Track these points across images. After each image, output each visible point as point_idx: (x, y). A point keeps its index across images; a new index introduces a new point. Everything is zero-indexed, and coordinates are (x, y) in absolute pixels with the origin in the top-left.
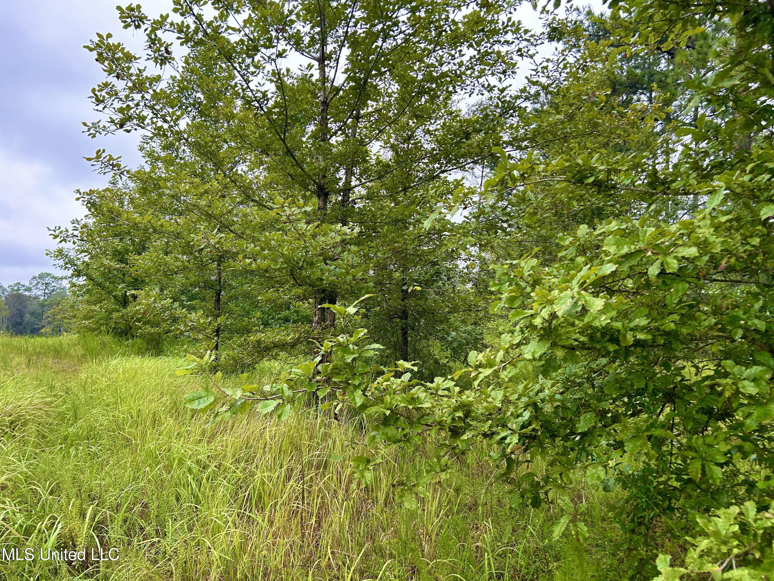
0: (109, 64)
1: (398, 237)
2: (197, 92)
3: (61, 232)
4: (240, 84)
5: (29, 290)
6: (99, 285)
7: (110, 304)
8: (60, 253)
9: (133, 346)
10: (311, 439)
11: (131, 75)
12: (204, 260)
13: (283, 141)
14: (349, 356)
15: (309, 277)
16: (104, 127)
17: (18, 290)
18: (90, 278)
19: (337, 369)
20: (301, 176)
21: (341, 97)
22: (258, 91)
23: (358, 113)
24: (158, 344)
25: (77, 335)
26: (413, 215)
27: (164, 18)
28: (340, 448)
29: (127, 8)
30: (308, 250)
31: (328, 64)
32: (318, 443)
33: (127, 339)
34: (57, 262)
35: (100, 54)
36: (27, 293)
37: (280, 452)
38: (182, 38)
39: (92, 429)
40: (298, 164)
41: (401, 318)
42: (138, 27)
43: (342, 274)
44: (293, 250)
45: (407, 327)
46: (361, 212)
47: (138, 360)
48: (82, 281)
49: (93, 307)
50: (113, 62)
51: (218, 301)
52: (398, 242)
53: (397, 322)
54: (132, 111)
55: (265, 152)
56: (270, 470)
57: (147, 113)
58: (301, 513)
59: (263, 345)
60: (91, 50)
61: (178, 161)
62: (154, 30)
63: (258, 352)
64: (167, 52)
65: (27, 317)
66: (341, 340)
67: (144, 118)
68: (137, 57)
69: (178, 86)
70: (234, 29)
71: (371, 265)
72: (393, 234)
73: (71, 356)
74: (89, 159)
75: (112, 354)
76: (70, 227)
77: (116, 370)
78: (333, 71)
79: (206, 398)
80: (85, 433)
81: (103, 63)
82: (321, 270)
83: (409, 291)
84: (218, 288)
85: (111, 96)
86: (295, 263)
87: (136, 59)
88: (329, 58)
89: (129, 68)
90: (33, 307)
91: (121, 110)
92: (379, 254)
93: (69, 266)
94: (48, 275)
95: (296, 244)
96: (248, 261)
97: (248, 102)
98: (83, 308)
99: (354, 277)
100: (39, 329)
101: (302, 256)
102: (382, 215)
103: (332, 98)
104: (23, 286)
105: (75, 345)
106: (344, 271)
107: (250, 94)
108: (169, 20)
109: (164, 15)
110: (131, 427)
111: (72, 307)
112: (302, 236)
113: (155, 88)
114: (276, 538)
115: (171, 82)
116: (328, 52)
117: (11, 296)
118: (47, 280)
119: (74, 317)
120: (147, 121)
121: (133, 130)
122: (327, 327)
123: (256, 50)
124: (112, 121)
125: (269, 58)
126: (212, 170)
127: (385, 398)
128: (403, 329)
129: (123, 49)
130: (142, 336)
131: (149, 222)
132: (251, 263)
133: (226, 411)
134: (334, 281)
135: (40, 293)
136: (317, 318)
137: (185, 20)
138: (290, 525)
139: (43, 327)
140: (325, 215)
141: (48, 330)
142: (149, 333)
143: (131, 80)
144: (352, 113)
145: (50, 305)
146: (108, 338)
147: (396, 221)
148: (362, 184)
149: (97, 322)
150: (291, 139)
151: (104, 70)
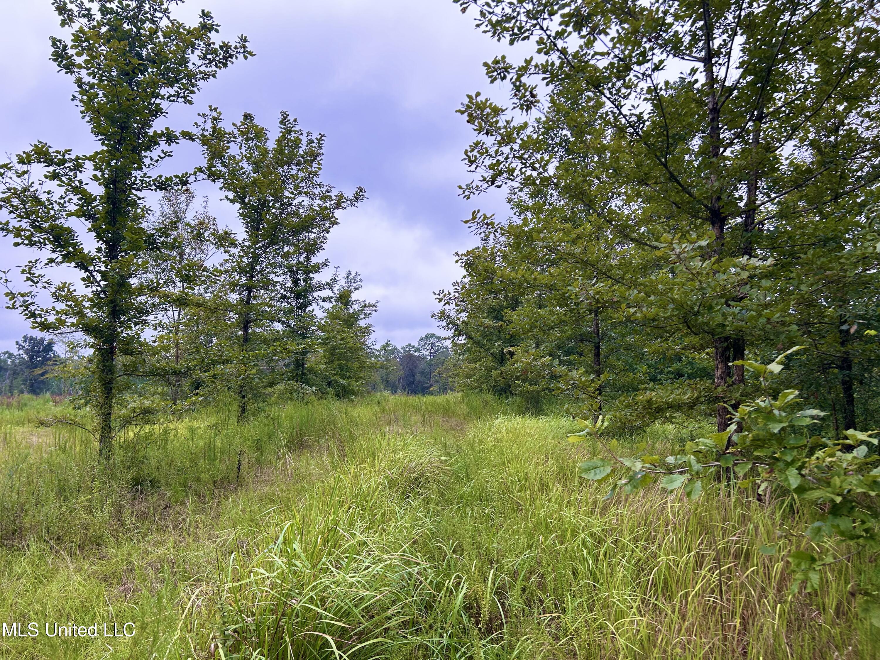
0: (479, 123)
1: (830, 262)
2: (563, 129)
3: (445, 296)
4: (612, 112)
5: (418, 350)
6: (478, 343)
7: (489, 362)
8: (443, 315)
9: (513, 404)
10: (724, 520)
11: (500, 128)
12: (582, 311)
13: (665, 165)
14: (776, 425)
15: (707, 324)
16: (477, 186)
17: (410, 351)
18: (470, 337)
19: (759, 440)
20: (689, 202)
21: (737, 97)
22: (632, 115)
23: (761, 113)
24: (537, 402)
25: (460, 394)
26: (851, 230)
27: (528, 62)
28: (765, 536)
29: (493, 63)
30: (705, 292)
31: (716, 62)
32: (734, 526)
33: (507, 398)
34: (440, 323)
35: (470, 115)
36: (417, 354)
37: (686, 532)
38: (547, 78)
39: (484, 490)
40: (684, 190)
41: (841, 368)
42: (504, 78)
43: (752, 317)
44: (686, 294)
45: (851, 379)
46: (772, 236)
47: (519, 419)
48: (461, 340)
49: (474, 366)
50: (483, 120)
51: (597, 355)
52: (832, 269)
53: (835, 374)
54: (502, 166)
55: (643, 182)
56: (676, 553)
57: (517, 164)
58: (720, 610)
59: (655, 406)
60: (462, 113)
61: (547, 207)
62: (519, 77)
63: (650, 414)
64: (533, 96)
65: (418, 376)
66: (762, 404)
67: (514, 170)
68: (504, 108)
69: (543, 127)
70: (602, 54)
71: (792, 303)
72: (822, 259)
73: (458, 415)
74: (466, 222)
75: (494, 413)
76: (452, 289)
77: (499, 430)
78: (724, 68)
79: (602, 469)
80: (478, 494)
81: (473, 124)
82: (724, 314)
83: (852, 331)
84: (597, 341)
85: (482, 154)
86: (689, 308)
87: (503, 111)
88: (718, 53)
89: (497, 122)
90: (422, 366)
91: (491, 167)
92: (803, 287)
93: (451, 326)
94: (433, 335)
95: (689, 286)
96: (632, 310)
97: (621, 131)
98: (465, 366)
99: (769, 319)
100: (428, 388)
101: (697, 299)
102: (803, 234)
103: (724, 102)
104: (413, 347)
105: (460, 403)
106: (754, 313)
107: (623, 121)
108: (533, 63)
109: (528, 59)
110: (519, 490)
111: (455, 365)
112: (696, 275)
113: (522, 136)
114: (690, 636)
115: (536, 125)
116: (715, 47)
117: (404, 357)
118: (432, 340)
119: (457, 375)
120: (517, 172)
121: (504, 185)
122: (734, 383)
123: (628, 69)
124: (484, 179)
125: (643, 74)
126: (584, 211)
127: (832, 481)
128: (844, 383)
129: (491, 104)
130: (520, 395)
131: (523, 276)
132: (635, 312)
133: (626, 484)
134: (741, 326)
135: (427, 353)
136: (719, 373)
137: (549, 59)
138: (707, 623)
139: (432, 385)
140: (723, 245)
141: (436, 388)
142: (528, 392)
143: (499, 134)
144: (753, 115)
145: (436, 365)
146: (489, 396)
147: (826, 241)
148: (772, 200)
149: (478, 380)
150: (674, 161)
151: (475, 130)
